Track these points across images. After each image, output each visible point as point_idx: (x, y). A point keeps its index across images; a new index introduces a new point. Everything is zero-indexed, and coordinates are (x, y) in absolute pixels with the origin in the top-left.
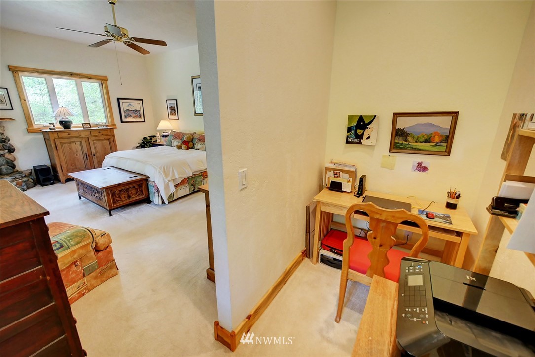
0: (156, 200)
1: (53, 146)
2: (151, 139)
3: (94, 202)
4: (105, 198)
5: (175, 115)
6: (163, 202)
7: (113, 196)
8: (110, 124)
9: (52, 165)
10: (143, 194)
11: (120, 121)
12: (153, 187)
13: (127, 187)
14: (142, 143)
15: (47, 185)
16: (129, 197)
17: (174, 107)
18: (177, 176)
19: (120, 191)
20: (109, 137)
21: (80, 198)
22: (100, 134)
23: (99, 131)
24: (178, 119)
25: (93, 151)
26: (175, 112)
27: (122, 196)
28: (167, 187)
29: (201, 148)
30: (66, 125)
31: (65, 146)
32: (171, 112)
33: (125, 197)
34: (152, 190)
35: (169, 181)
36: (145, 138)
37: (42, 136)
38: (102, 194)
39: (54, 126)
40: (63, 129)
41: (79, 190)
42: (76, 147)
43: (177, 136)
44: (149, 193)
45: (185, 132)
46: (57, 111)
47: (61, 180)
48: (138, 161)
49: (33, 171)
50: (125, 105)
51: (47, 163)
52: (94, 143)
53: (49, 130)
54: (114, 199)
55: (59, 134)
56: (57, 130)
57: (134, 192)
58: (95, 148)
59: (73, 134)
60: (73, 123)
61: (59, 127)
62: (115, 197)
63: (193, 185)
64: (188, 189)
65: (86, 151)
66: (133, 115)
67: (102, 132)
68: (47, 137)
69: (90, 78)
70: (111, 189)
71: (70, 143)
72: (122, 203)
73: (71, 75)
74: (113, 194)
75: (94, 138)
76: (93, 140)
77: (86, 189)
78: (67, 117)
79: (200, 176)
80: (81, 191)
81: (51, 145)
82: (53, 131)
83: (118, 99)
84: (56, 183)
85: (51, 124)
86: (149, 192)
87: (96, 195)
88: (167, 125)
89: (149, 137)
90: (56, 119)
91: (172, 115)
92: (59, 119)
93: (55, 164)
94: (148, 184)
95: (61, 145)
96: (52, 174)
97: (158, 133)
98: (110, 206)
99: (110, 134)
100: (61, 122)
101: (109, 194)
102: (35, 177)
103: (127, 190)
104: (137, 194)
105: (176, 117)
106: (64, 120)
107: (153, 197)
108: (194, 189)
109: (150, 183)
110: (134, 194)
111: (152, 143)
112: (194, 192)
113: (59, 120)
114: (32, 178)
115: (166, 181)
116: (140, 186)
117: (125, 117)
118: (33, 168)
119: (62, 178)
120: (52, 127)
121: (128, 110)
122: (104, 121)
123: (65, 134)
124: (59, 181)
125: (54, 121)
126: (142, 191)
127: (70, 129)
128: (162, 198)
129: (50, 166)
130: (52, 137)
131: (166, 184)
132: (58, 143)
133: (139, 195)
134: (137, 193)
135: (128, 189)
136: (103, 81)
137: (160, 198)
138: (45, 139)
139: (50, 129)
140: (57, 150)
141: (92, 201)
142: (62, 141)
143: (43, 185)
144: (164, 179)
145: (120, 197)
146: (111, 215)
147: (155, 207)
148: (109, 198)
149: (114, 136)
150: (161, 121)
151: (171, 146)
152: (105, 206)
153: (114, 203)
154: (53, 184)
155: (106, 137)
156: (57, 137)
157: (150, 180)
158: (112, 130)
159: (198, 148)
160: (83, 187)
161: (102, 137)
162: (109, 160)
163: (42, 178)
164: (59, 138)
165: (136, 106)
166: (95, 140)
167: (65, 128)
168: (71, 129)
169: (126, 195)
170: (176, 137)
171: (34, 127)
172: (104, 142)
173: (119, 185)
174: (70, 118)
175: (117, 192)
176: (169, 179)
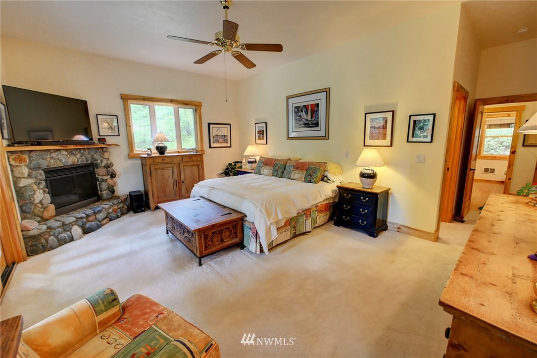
0: (252, 246)
1: (148, 172)
2: (235, 165)
3: (182, 243)
4: (196, 241)
5: (263, 139)
6: (262, 251)
7: (205, 240)
8: (200, 149)
9: (145, 191)
10: (237, 237)
11: (208, 147)
12: (251, 229)
13: (222, 228)
14: (226, 169)
15: (138, 212)
16: (222, 240)
17: (263, 131)
18: (280, 217)
19: (214, 233)
20: (198, 163)
21: (168, 233)
22: (191, 160)
23: (190, 156)
24: (267, 144)
25: (182, 177)
26: (263, 137)
27: (215, 239)
28: (268, 232)
29: (299, 178)
30: (161, 150)
31: (159, 172)
32: (259, 137)
33: (217, 241)
34: (248, 233)
35: (271, 224)
36: (230, 164)
37: (140, 161)
38: (192, 235)
39: (151, 152)
40: (158, 155)
41: (167, 224)
42: (168, 173)
43: (267, 162)
44: (243, 236)
45: (277, 158)
46: (155, 136)
47: (151, 208)
48: (232, 194)
49: (128, 196)
50: (214, 131)
51: (142, 189)
52: (184, 168)
53: (146, 156)
54: (205, 243)
55: (155, 159)
56: (153, 155)
57: (227, 234)
58: (185, 174)
59: (167, 160)
60: (168, 149)
61: (155, 153)
62: (207, 241)
63: (294, 227)
64: (289, 232)
65: (176, 178)
66: (221, 140)
67: (194, 158)
68: (144, 163)
69: (187, 104)
70: (204, 231)
71: (163, 169)
72: (214, 249)
73: (171, 101)
74: (206, 237)
75: (185, 164)
76: (184, 166)
77: (174, 225)
78: (163, 142)
79: (302, 215)
80: (170, 225)
81: (146, 171)
82: (150, 157)
83: (209, 124)
84: (147, 210)
85: (149, 149)
86: (243, 234)
87: (186, 234)
88: (255, 150)
89: (234, 163)
90: (153, 144)
91: (260, 139)
92: (156, 144)
93: (148, 190)
94: (243, 224)
95: (155, 172)
96: (144, 199)
97: (244, 159)
98: (201, 252)
99: (199, 159)
100: (157, 148)
101: (201, 237)
102: (129, 203)
103: (221, 232)
104: (231, 237)
105: (264, 142)
106: (161, 145)
107: (249, 242)
108: (295, 233)
109: (246, 224)
110: (228, 236)
111: (236, 169)
112: (295, 236)
113: (156, 146)
114: (127, 204)
115: (269, 223)
116: (235, 227)
117: (214, 142)
118: (128, 193)
119: (152, 205)
120: (149, 152)
121: (217, 135)
122: (194, 146)
123: (160, 160)
124: (149, 208)
125: (151, 147)
126: (236, 233)
127: (164, 154)
128: (261, 245)
129: (143, 193)
130: (148, 162)
131: (268, 227)
132: (153, 170)
133: (233, 238)
134: (230, 235)
135: (222, 230)
136: (196, 107)
137: (258, 246)
138: (142, 164)
139: (148, 155)
140: (151, 176)
141: (180, 241)
142: (157, 167)
143: (135, 212)
144: (265, 221)
145: (212, 241)
146: (200, 264)
147: (251, 256)
148: (201, 242)
149: (202, 162)
150: (249, 146)
151: (260, 174)
152: (195, 252)
153: (206, 248)
154: (144, 211)
155: (195, 163)
156: (152, 163)
157: (247, 219)
158: (201, 155)
159: (295, 177)
160: (172, 221)
161: (191, 164)
162: (199, 189)
163: (135, 205)
164: (154, 164)
165: (224, 131)
166: (186, 166)
167: (160, 154)
168: (166, 155)
169: (219, 239)
170: (266, 164)
171: (135, 153)
172: (193, 168)
173: (213, 226)
174: (165, 144)
175: (210, 234)
176: (272, 220)
